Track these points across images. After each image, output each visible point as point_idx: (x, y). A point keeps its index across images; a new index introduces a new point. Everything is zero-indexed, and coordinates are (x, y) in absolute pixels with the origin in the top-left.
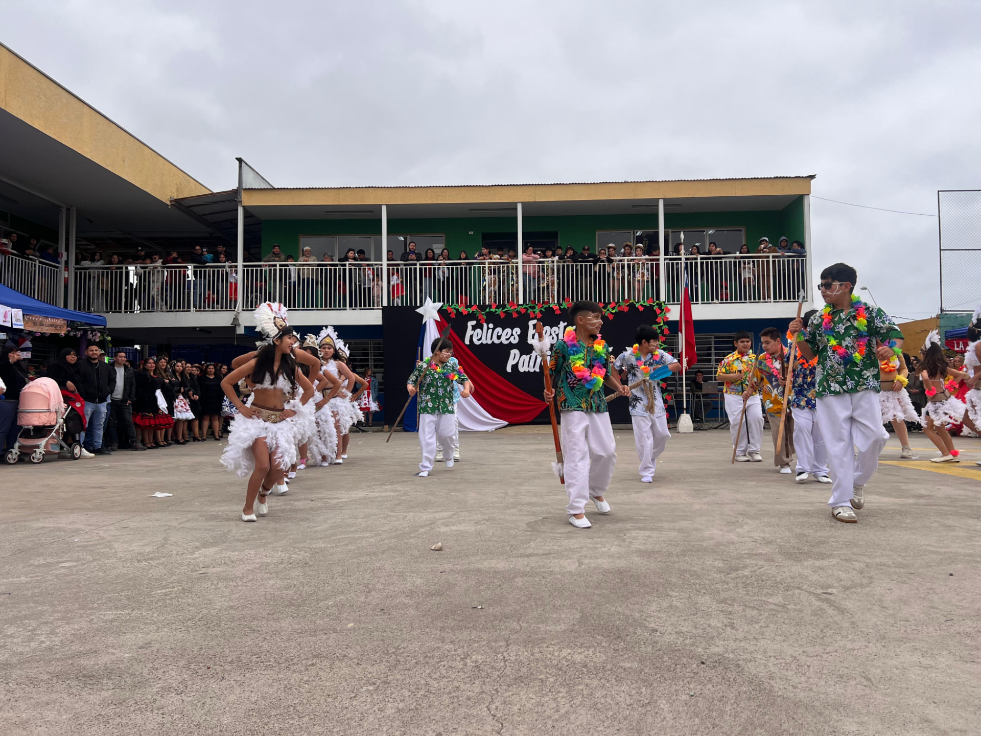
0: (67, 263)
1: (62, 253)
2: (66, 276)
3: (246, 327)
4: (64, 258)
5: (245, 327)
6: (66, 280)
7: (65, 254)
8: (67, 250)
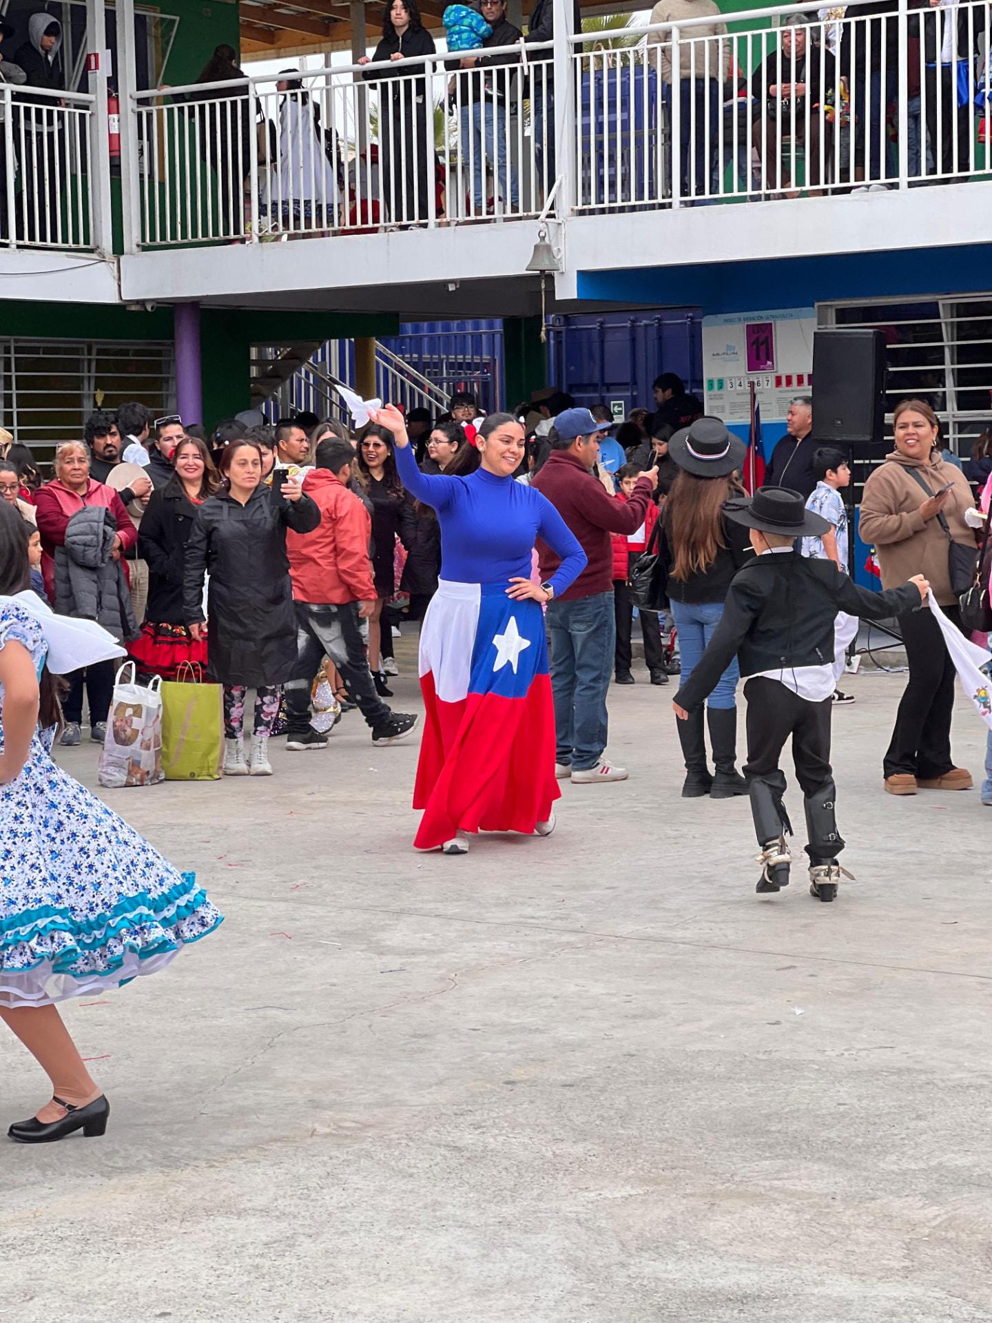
0: (113, 82)
1: (96, 55)
2: (115, 131)
3: (585, 277)
4: (104, 70)
5: (581, 274)
6: (114, 141)
7: (105, 56)
8: (111, 43)
